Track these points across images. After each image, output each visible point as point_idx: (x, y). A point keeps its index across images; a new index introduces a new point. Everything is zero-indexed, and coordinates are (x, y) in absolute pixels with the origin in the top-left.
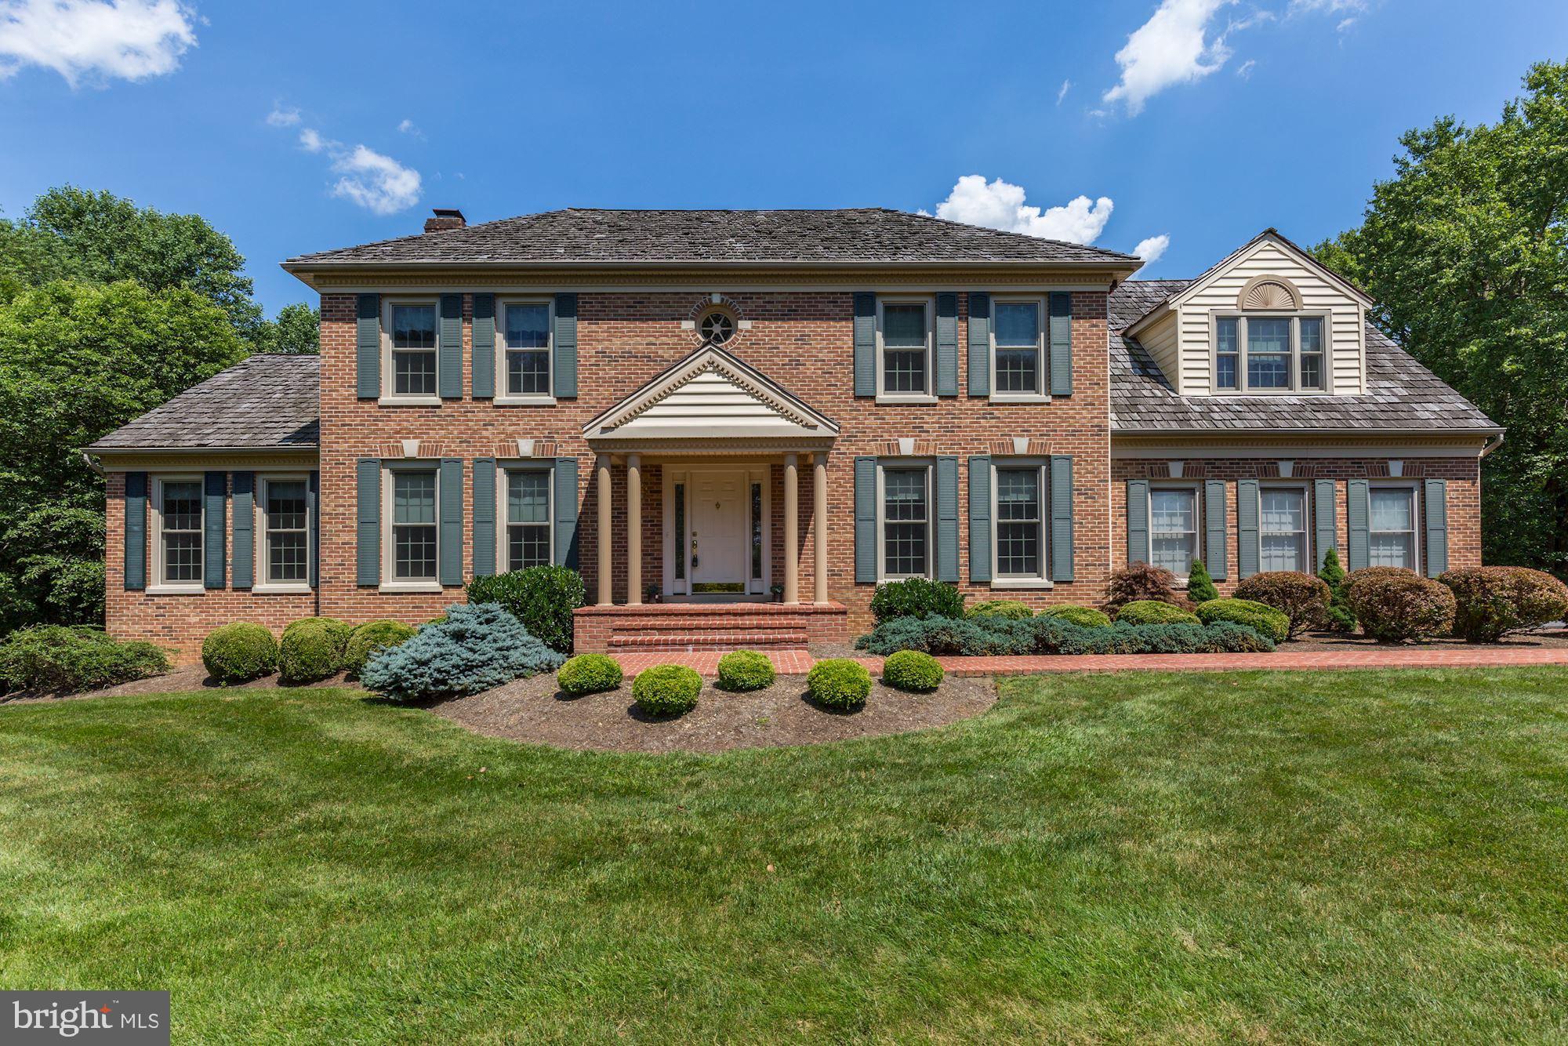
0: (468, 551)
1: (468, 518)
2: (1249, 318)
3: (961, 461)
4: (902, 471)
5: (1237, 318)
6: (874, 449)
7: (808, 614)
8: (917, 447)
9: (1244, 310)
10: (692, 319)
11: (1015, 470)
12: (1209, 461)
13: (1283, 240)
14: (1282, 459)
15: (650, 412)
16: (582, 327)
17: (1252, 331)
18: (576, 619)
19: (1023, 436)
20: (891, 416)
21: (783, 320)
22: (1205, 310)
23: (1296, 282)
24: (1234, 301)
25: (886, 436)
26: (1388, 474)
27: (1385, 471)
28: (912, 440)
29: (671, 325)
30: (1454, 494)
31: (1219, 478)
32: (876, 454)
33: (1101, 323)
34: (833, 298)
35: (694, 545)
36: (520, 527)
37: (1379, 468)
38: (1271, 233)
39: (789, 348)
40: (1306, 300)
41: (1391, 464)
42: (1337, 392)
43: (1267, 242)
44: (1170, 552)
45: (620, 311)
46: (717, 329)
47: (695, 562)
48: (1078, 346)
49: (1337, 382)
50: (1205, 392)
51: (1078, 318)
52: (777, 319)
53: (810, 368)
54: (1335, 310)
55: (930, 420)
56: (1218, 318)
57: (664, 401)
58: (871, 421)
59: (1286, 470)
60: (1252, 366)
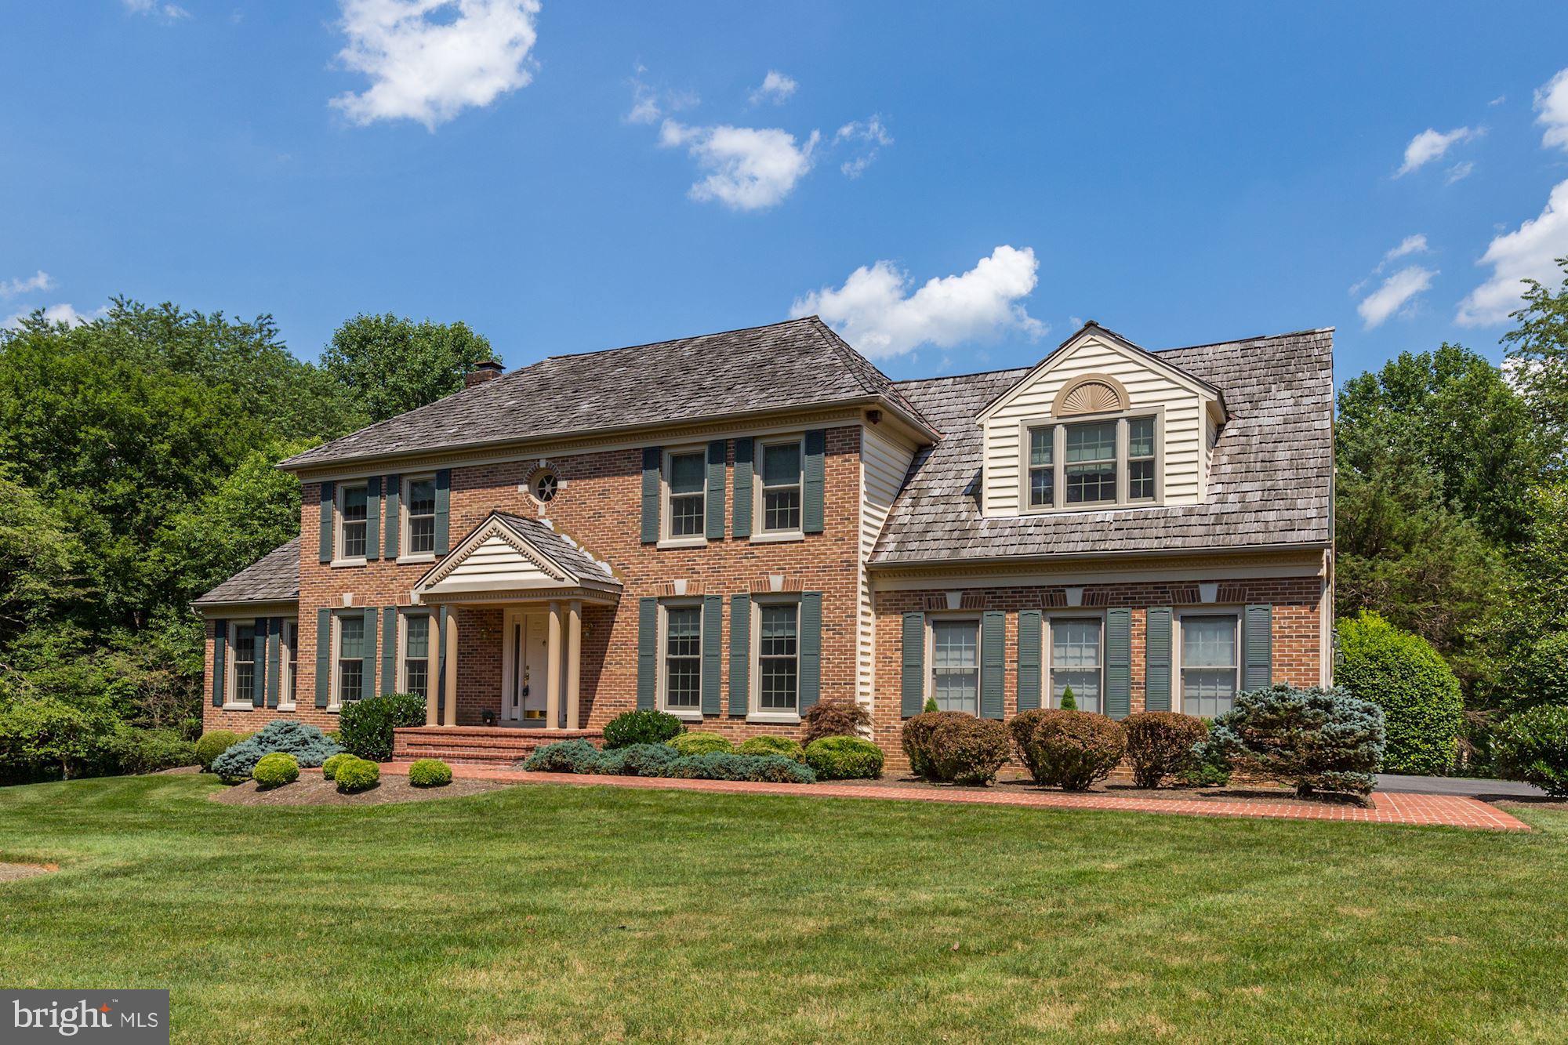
0: (379, 679)
1: (380, 654)
2: (1066, 425)
3: (725, 600)
4: (683, 610)
5: (1053, 426)
6: (655, 591)
7: (540, 738)
8: (690, 588)
9: (1059, 417)
10: (526, 483)
11: (779, 608)
12: (989, 591)
13: (1106, 332)
14: (1070, 586)
15: (456, 571)
16: (454, 496)
17: (1070, 440)
18: (396, 735)
19: (779, 574)
20: (670, 560)
21: (589, 478)
22: (1016, 421)
23: (1121, 379)
24: (1048, 407)
25: (665, 578)
26: (1199, 599)
27: (1195, 597)
28: (685, 580)
29: (511, 489)
30: (1286, 623)
31: (1000, 608)
32: (657, 595)
33: (854, 457)
34: (627, 455)
35: (527, 677)
36: (415, 661)
37: (1191, 593)
38: (1091, 326)
39: (592, 503)
40: (1133, 398)
41: (1203, 588)
42: (1167, 502)
43: (1089, 337)
44: (959, 689)
45: (478, 480)
46: (548, 488)
47: (526, 692)
48: (830, 481)
49: (1168, 491)
50: (1014, 512)
51: (832, 455)
52: (586, 478)
53: (609, 520)
54: (1168, 405)
55: (701, 561)
56: (1031, 429)
57: (466, 562)
58: (654, 565)
59: (1074, 598)
60: (1072, 478)
